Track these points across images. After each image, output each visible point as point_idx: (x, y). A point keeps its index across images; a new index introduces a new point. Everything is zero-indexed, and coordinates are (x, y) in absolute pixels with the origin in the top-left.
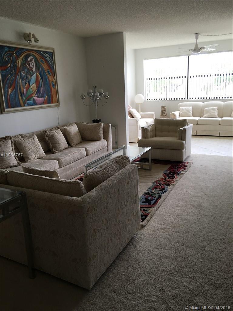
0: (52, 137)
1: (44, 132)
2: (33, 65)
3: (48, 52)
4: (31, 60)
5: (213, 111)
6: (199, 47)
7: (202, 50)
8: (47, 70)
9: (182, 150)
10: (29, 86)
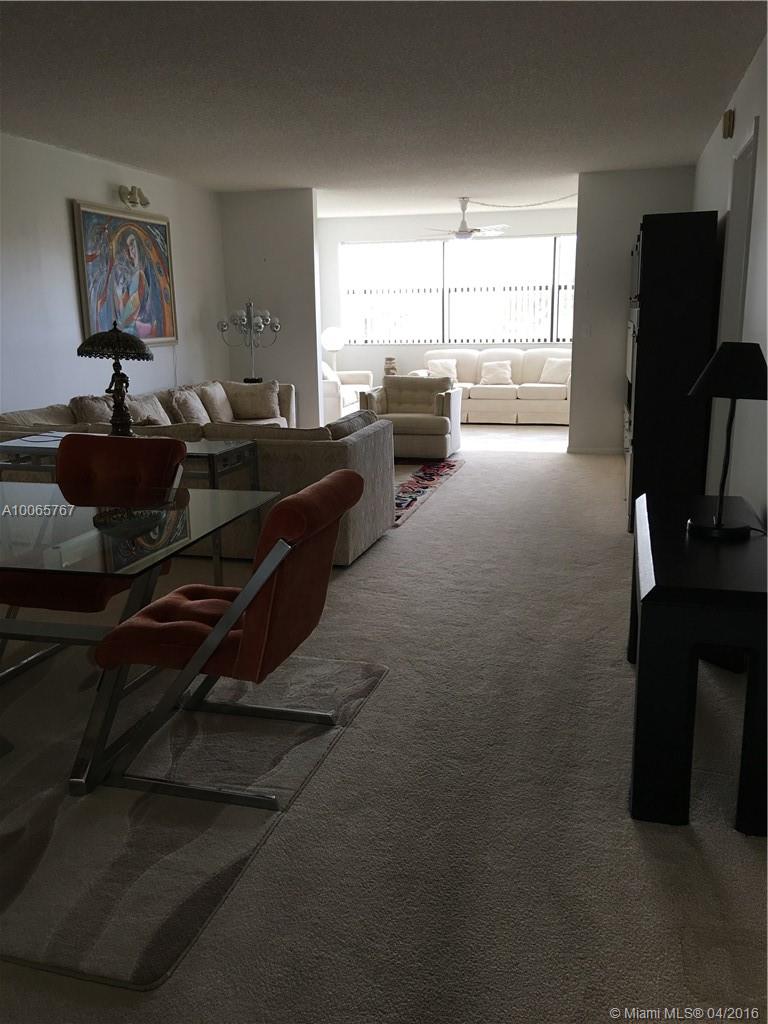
0: (184, 405)
1: (170, 394)
2: (134, 252)
3: (159, 225)
4: (132, 244)
5: (502, 370)
6: (470, 227)
7: (476, 234)
8: (158, 263)
9: (444, 435)
10: (128, 296)
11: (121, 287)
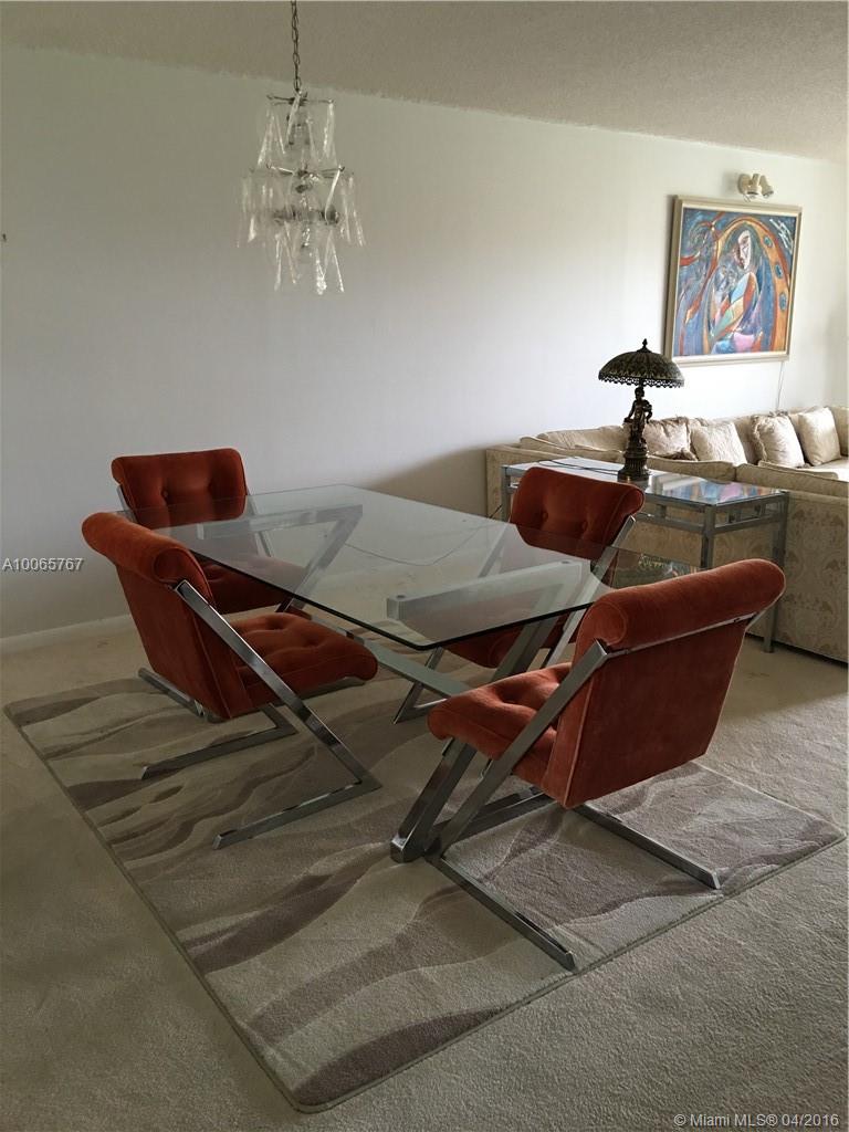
0: (769, 434)
1: (753, 420)
2: (746, 253)
3: (787, 218)
4: (744, 242)
8: (777, 263)
10: (729, 303)
11: (720, 293)
